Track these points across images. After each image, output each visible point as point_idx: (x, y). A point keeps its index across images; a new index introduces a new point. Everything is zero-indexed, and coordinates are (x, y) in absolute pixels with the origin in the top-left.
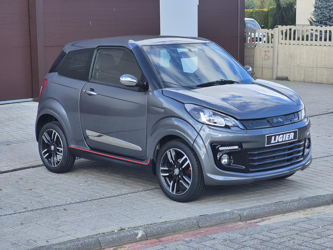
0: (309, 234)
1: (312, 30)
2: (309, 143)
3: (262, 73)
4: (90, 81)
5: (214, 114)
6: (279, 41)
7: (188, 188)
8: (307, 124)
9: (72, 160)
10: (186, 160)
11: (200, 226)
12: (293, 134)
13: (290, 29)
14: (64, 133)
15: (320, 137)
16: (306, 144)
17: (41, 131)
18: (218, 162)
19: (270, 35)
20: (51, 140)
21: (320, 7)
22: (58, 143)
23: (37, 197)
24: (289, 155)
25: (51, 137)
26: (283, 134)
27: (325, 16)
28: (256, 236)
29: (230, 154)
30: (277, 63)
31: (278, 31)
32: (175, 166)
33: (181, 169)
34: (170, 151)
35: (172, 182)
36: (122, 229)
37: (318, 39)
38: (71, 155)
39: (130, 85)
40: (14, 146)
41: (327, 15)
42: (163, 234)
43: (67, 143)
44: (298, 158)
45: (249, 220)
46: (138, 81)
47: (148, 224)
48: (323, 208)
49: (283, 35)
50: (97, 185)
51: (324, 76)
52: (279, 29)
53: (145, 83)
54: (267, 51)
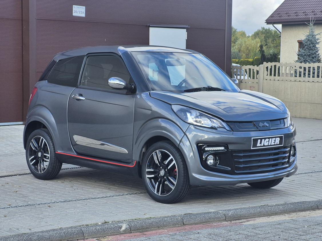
0: (295, 232)
1: (296, 67)
2: (295, 151)
4: (79, 87)
5: (201, 115)
6: (264, 77)
7: (173, 188)
8: (293, 131)
9: (59, 166)
10: (171, 160)
11: (185, 223)
12: (279, 139)
13: (275, 66)
14: (52, 139)
15: (304, 158)
16: (292, 152)
17: (29, 138)
18: (204, 163)
19: (255, 71)
20: (39, 146)
21: (303, 54)
22: (45, 150)
23: (22, 197)
24: (274, 160)
25: (38, 144)
26: (269, 138)
28: (241, 232)
29: (215, 154)
31: (263, 68)
32: (161, 167)
33: (166, 170)
34: (156, 152)
35: (157, 183)
36: (106, 222)
37: (302, 75)
38: (58, 162)
39: (118, 88)
40: (2, 158)
42: (147, 228)
43: (54, 150)
44: (283, 164)
45: (233, 220)
46: (127, 84)
47: (132, 219)
48: (308, 212)
49: (268, 71)
51: (308, 111)
52: (264, 65)
53: (133, 86)
54: (252, 87)
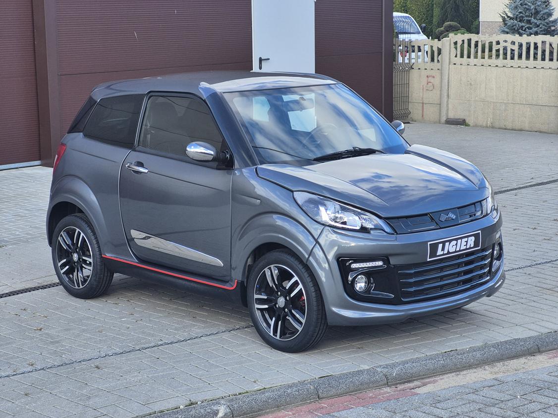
0: (500, 409)
1: (506, 41)
2: (500, 251)
3: (423, 112)
4: (137, 149)
5: (343, 209)
6: (450, 59)
7: (300, 329)
8: (496, 220)
9: (108, 278)
10: (296, 284)
11: (320, 395)
12: (473, 238)
14: (94, 234)
15: (518, 229)
16: (495, 252)
17: (57, 230)
18: (349, 288)
19: (435, 49)
20: (73, 244)
22: (84, 250)
23: (52, 342)
24: (466, 272)
25: (72, 240)
26: (456, 240)
27: (527, 9)
29: (369, 274)
30: (448, 96)
31: (448, 43)
32: (279, 293)
33: (288, 298)
34: (270, 269)
35: (274, 319)
36: (192, 404)
37: (516, 57)
38: (106, 270)
39: (204, 160)
40: (10, 248)
41: (532, 7)
42: (260, 410)
43: (100, 251)
44: (481, 276)
45: (400, 383)
46: (217, 153)
47: (235, 393)
48: (522, 360)
49: (456, 49)
50: (150, 320)
51: (525, 117)
52: (450, 39)
53: (228, 156)
54: (430, 76)
